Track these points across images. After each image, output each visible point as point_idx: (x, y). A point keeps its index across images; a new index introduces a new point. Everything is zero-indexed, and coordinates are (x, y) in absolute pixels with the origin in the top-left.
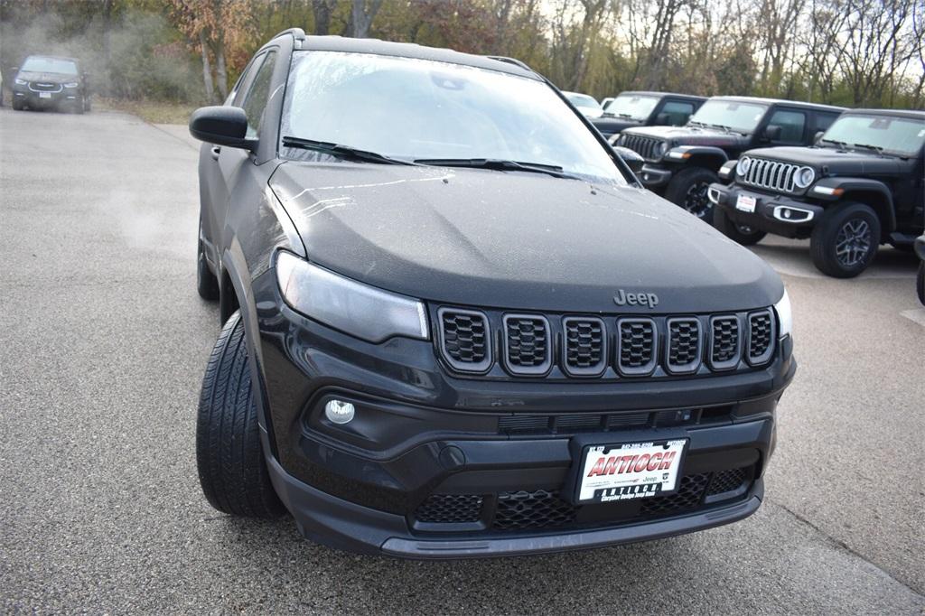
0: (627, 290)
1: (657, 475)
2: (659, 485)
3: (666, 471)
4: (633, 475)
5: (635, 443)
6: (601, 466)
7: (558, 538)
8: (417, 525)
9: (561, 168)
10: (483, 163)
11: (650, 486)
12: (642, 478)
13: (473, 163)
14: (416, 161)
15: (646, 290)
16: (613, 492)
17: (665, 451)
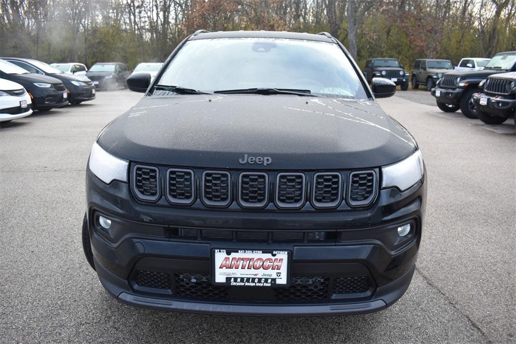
0: (249, 155)
1: (273, 274)
2: (274, 280)
3: (278, 271)
4: (253, 271)
5: (248, 250)
6: (228, 262)
7: (216, 306)
8: (136, 287)
9: (310, 91)
10: (255, 91)
11: (266, 280)
12: (261, 273)
13: (249, 91)
14: (215, 92)
15: (264, 155)
16: (239, 280)
17: (273, 258)
